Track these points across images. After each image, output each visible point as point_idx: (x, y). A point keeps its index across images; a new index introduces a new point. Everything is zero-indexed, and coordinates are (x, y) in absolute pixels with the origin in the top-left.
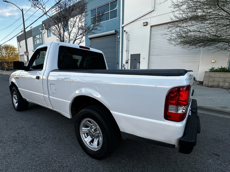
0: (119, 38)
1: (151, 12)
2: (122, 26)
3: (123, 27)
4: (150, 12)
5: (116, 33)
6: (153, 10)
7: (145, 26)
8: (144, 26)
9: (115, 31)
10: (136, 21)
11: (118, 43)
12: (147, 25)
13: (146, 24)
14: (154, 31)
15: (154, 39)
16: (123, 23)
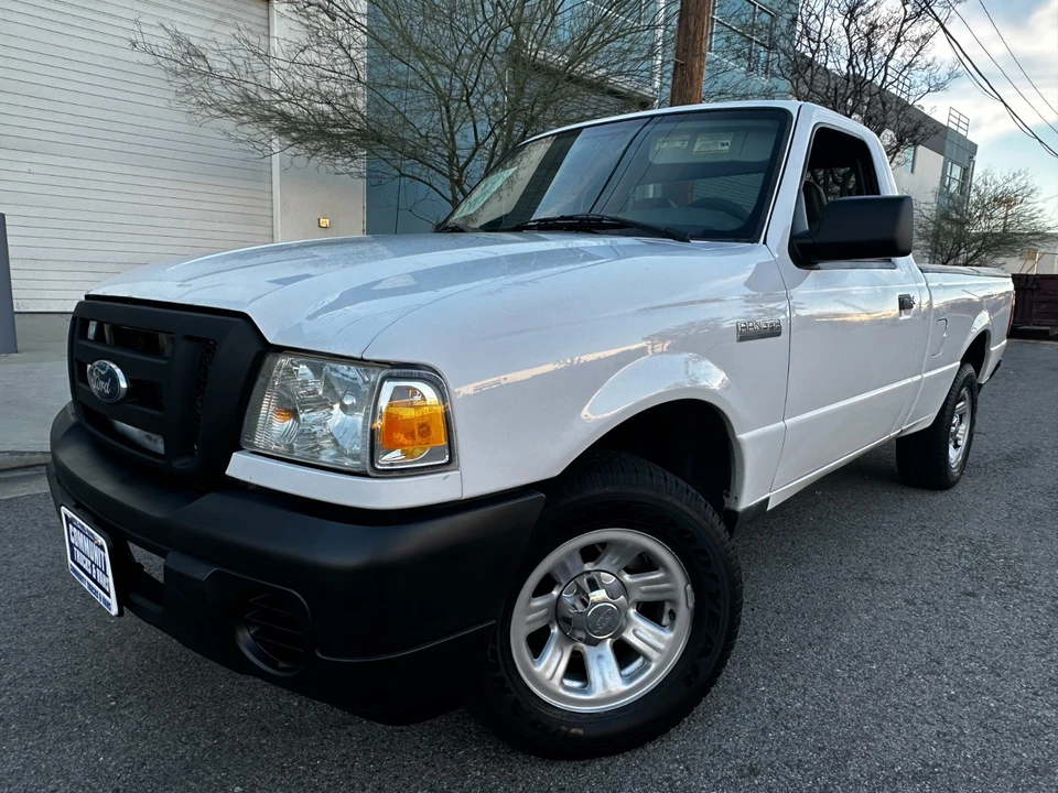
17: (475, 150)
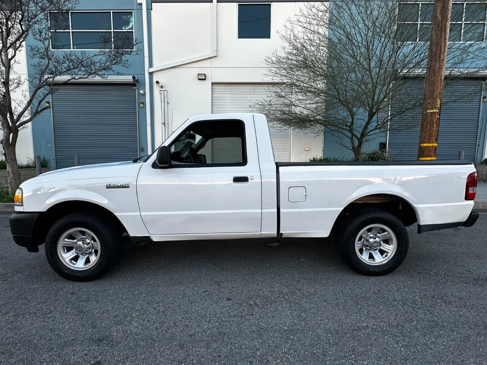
0: (144, 94)
1: (212, 58)
2: (148, 70)
3: (151, 74)
4: (209, 58)
5: (136, 83)
6: (215, 55)
7: (201, 81)
8: (199, 79)
9: (134, 78)
10: (182, 66)
11: (142, 105)
12: (205, 79)
13: (202, 78)
14: (217, 93)
15: (219, 106)
16: (151, 66)
17: (296, 106)
